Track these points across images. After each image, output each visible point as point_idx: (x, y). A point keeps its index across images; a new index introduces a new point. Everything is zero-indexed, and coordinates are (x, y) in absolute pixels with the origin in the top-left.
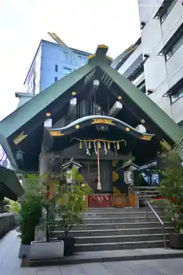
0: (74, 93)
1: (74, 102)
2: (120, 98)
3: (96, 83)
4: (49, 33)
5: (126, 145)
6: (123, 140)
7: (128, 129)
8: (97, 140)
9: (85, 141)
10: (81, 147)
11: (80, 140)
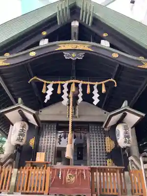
0: (44, 33)
2: (105, 35)
3: (75, 24)
5: (116, 86)
6: (112, 80)
7: (115, 55)
8: (71, 81)
9: (52, 83)
10: (44, 91)
11: (45, 82)
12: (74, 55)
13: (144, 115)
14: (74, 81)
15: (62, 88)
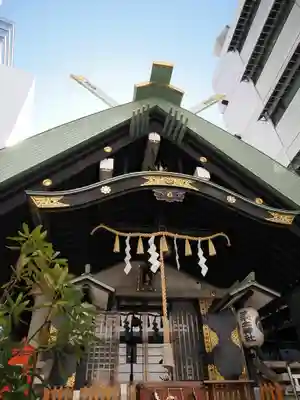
0: (108, 149)
1: (107, 165)
2: (203, 160)
4: (72, 77)
5: (229, 244)
6: (222, 234)
7: (231, 200)
8: (159, 233)
9: (129, 235)
10: (117, 249)
11: (117, 233)
12: (170, 194)
13: (279, 295)
14: (164, 233)
15: (146, 246)
